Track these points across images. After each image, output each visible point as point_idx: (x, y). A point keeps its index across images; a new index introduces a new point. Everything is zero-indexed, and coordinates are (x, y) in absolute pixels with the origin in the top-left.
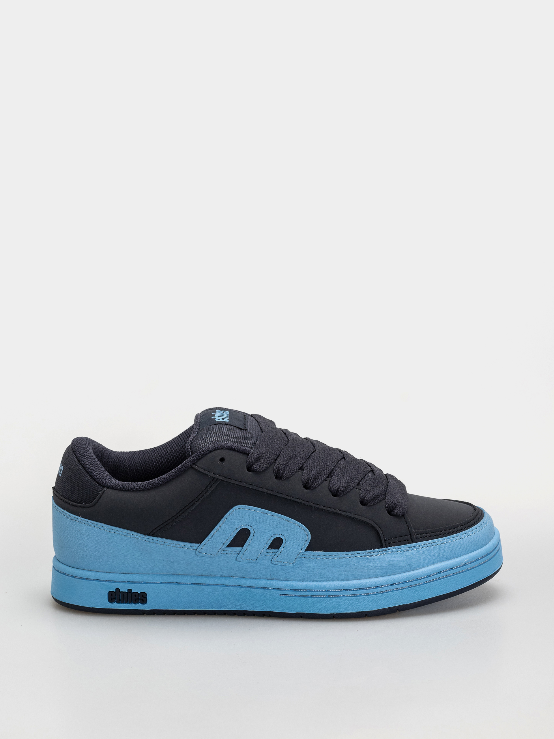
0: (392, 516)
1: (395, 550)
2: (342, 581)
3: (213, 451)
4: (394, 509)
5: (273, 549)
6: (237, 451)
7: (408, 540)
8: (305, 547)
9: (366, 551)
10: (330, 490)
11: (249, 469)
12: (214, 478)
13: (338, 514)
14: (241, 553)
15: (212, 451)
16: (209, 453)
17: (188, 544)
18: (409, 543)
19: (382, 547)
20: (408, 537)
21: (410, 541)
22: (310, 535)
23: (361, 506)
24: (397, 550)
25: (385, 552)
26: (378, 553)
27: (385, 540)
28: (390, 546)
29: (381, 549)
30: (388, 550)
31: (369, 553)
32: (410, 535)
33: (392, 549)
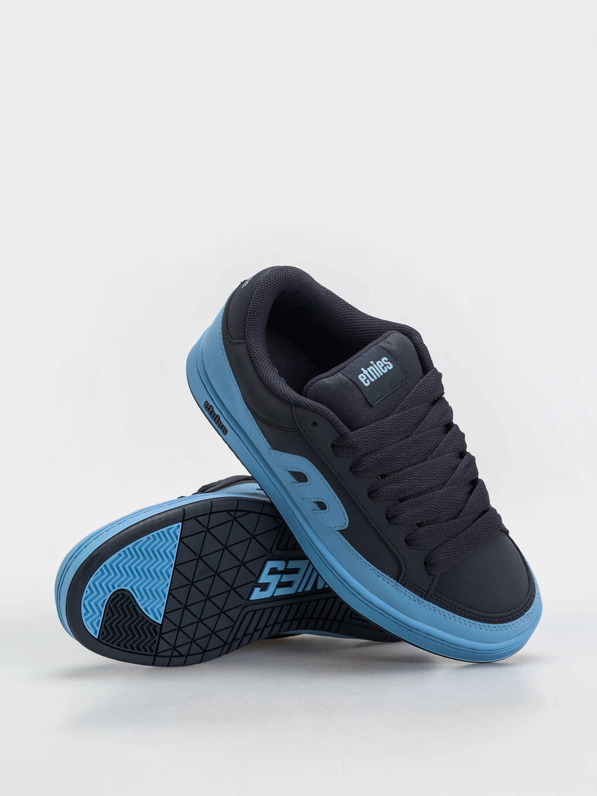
0: (424, 568)
1: (405, 592)
3: (314, 412)
4: (431, 565)
5: (318, 507)
7: (422, 594)
8: (339, 529)
10: (386, 512)
11: (333, 446)
12: (299, 429)
13: (378, 533)
15: (312, 411)
20: (425, 593)
21: (423, 596)
22: (347, 525)
23: (403, 542)
24: (407, 593)
25: (396, 586)
26: (390, 582)
27: (403, 579)
28: (403, 586)
29: (395, 581)
30: (399, 587)
31: (383, 576)
32: (427, 592)
33: (404, 589)
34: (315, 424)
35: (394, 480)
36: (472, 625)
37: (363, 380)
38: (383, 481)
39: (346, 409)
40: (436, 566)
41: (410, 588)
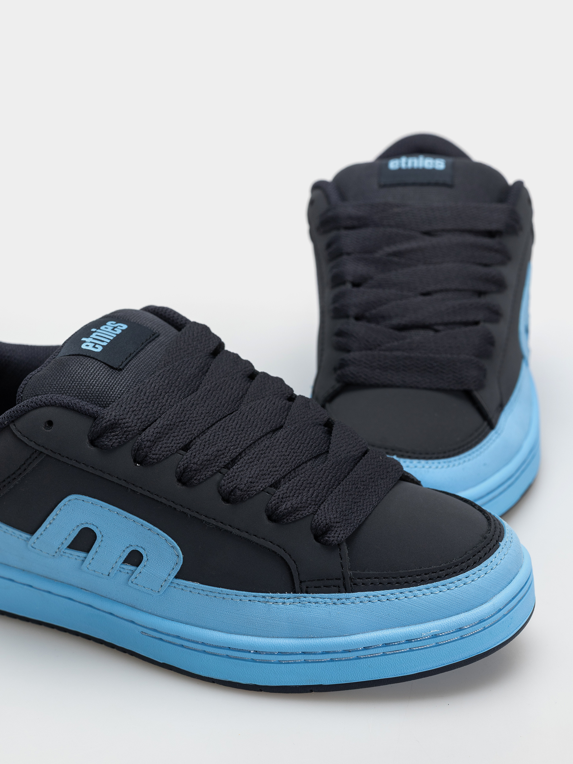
0: (319, 544)
1: (315, 600)
2: (226, 633)
3: (38, 408)
4: (325, 533)
5: (131, 565)
6: (78, 412)
7: (339, 587)
8: (175, 573)
9: (268, 594)
10: (219, 492)
11: (92, 442)
12: (36, 451)
13: (226, 531)
14: (87, 562)
15: (36, 408)
16: (31, 410)
17: (18, 533)
18: (339, 592)
19: (295, 592)
20: (340, 583)
21: (342, 588)
22: (181, 556)
23: (267, 522)
24: (318, 600)
25: (298, 600)
26: (286, 600)
27: (301, 582)
28: (307, 593)
29: (292, 595)
30: (302, 599)
31: (272, 598)
32: (344, 579)
33: (309, 597)
34: (50, 423)
35: (204, 445)
36: (434, 589)
37: (90, 348)
38: (189, 452)
39: (85, 387)
40: (332, 531)
41: (318, 589)
